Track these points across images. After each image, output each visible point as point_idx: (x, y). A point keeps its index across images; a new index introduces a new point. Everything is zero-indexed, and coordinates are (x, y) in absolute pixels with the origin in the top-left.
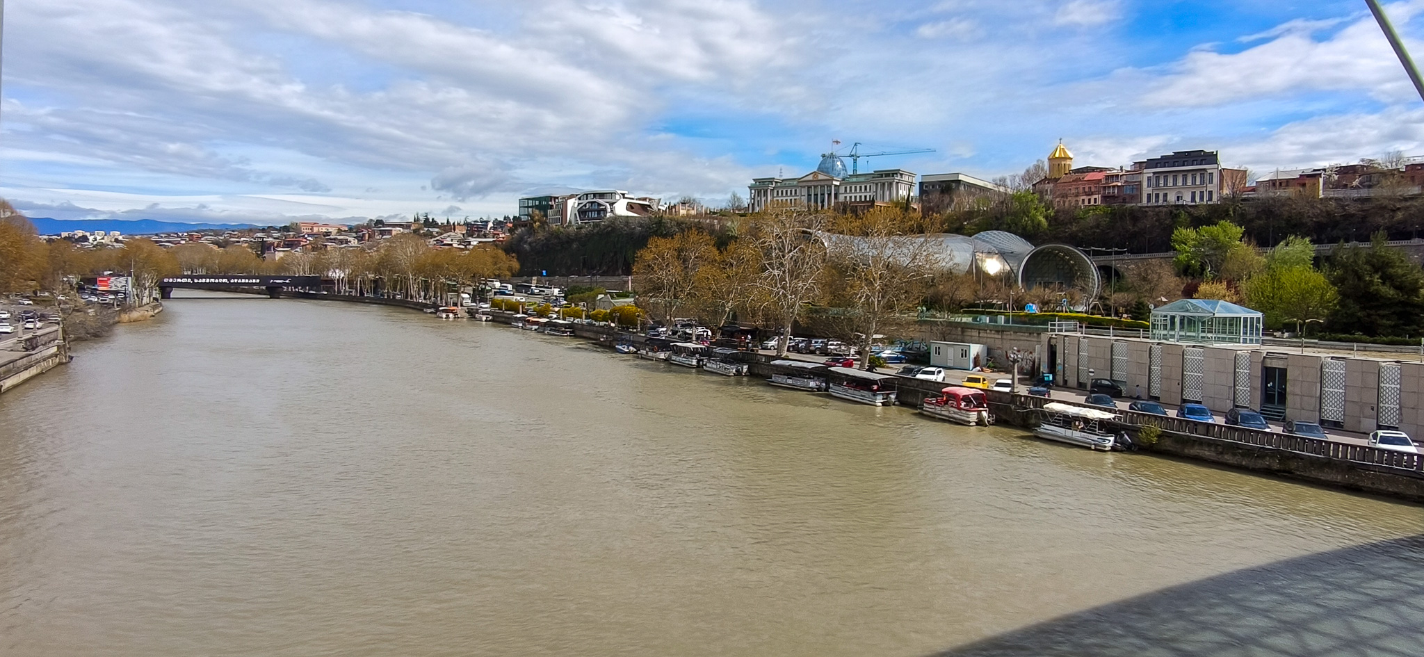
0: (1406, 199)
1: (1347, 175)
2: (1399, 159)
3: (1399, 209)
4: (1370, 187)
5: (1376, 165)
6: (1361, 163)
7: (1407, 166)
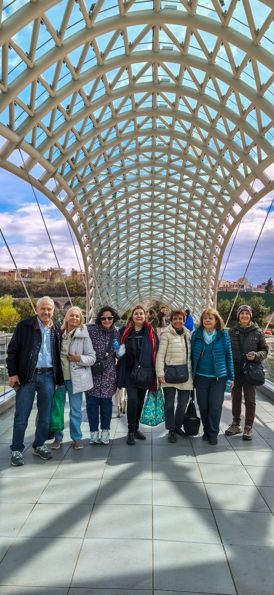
0: (41, 283)
1: (24, 273)
2: (40, 268)
3: (39, 286)
4: (31, 278)
5: (33, 270)
6: (29, 269)
7: (42, 271)
